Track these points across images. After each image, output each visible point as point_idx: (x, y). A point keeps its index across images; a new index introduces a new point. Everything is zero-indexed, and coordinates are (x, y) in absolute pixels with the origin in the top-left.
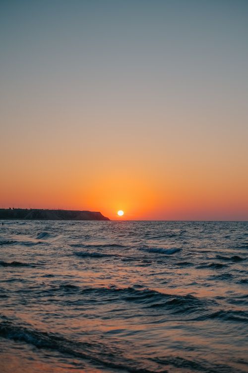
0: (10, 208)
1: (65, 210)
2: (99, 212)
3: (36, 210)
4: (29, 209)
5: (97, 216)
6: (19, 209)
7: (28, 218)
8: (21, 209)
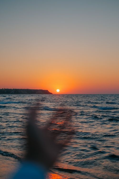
0: (3, 89)
1: (30, 89)
2: (47, 90)
3: (16, 89)
4: (12, 89)
5: (46, 92)
6: (7, 89)
7: (12, 94)
8: (8, 89)
